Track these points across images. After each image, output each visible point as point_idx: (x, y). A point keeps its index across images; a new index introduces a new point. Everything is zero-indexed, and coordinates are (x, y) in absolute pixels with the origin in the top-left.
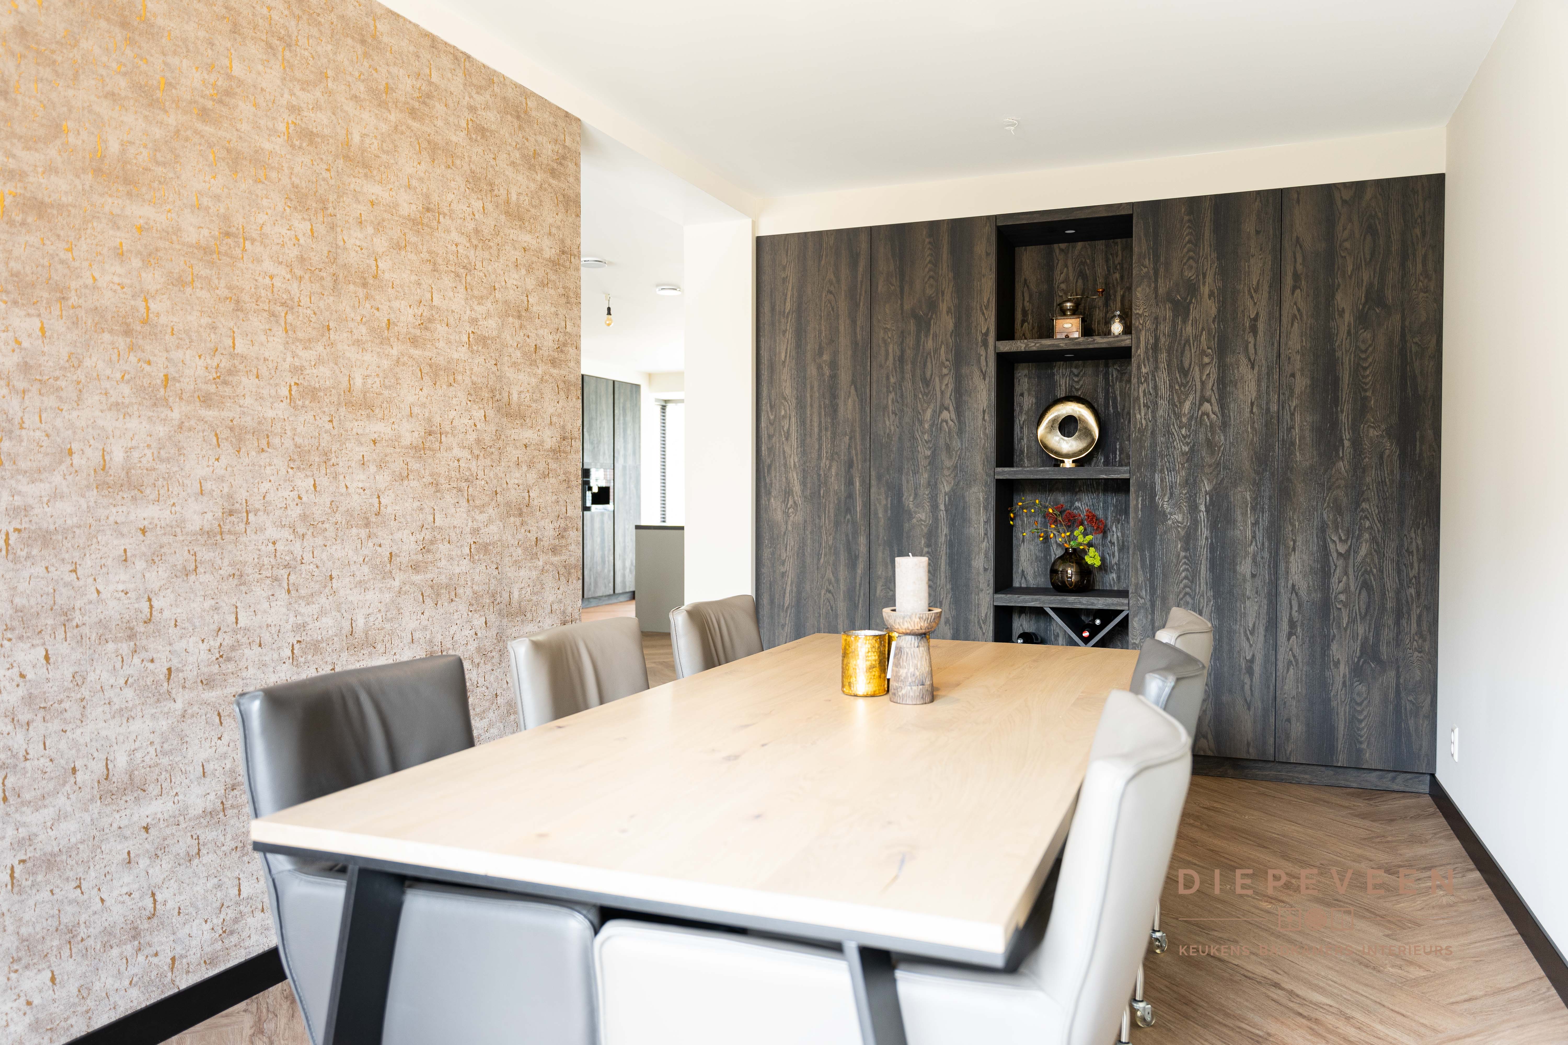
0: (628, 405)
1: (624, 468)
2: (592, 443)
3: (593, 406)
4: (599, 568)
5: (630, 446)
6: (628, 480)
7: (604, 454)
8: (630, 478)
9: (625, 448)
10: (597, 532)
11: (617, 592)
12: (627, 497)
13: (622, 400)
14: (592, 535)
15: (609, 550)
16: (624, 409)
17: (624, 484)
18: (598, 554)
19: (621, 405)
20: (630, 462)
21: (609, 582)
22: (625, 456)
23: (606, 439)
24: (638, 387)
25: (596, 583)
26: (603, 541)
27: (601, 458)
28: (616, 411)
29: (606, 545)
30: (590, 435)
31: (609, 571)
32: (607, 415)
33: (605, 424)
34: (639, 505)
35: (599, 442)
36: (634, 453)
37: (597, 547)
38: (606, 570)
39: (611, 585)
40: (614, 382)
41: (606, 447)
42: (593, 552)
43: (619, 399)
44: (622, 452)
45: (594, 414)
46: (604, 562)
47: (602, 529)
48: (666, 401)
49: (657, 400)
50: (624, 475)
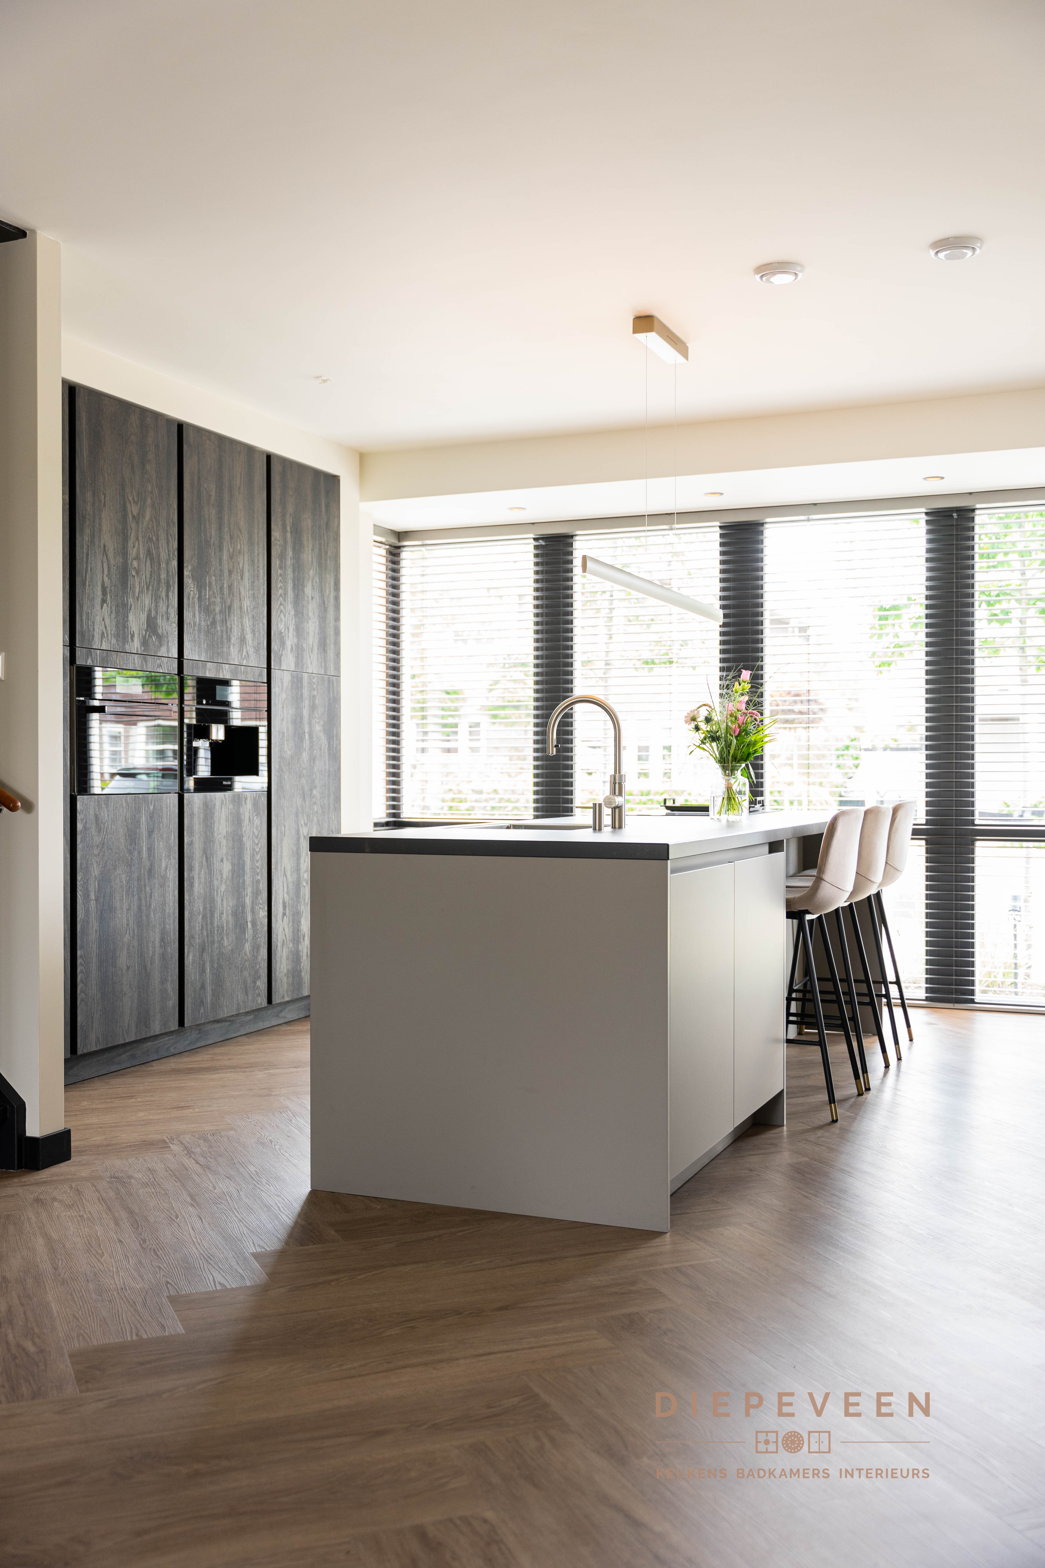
0: (307, 522)
1: (297, 681)
2: (207, 610)
3: (211, 513)
4: (228, 943)
5: (312, 626)
6: (306, 713)
7: (243, 640)
8: (313, 707)
9: (299, 631)
10: (222, 848)
11: (276, 999)
12: (305, 756)
13: (290, 509)
14: (208, 854)
15: (256, 893)
16: (297, 532)
17: (297, 721)
18: (225, 906)
19: (289, 521)
20: (312, 664)
21: (256, 977)
22: (299, 652)
23: (247, 603)
24: (333, 481)
25: (219, 982)
26: (238, 870)
27: (234, 651)
28: (275, 534)
29: (248, 879)
30: (200, 587)
31: (256, 948)
32: (251, 543)
33: (244, 562)
34: (335, 775)
35: (228, 610)
36: (323, 645)
37: (222, 887)
38: (247, 947)
39: (262, 984)
40: (269, 457)
41: (247, 623)
42: (210, 900)
43: (283, 504)
44: (291, 641)
45: (213, 532)
46: (240, 925)
47: (237, 839)
48: (401, 535)
49: (378, 529)
50: (297, 700)
